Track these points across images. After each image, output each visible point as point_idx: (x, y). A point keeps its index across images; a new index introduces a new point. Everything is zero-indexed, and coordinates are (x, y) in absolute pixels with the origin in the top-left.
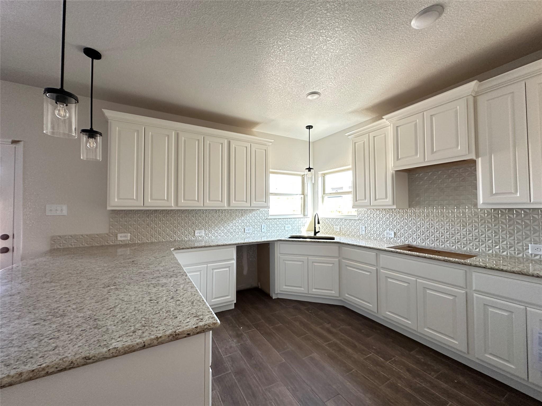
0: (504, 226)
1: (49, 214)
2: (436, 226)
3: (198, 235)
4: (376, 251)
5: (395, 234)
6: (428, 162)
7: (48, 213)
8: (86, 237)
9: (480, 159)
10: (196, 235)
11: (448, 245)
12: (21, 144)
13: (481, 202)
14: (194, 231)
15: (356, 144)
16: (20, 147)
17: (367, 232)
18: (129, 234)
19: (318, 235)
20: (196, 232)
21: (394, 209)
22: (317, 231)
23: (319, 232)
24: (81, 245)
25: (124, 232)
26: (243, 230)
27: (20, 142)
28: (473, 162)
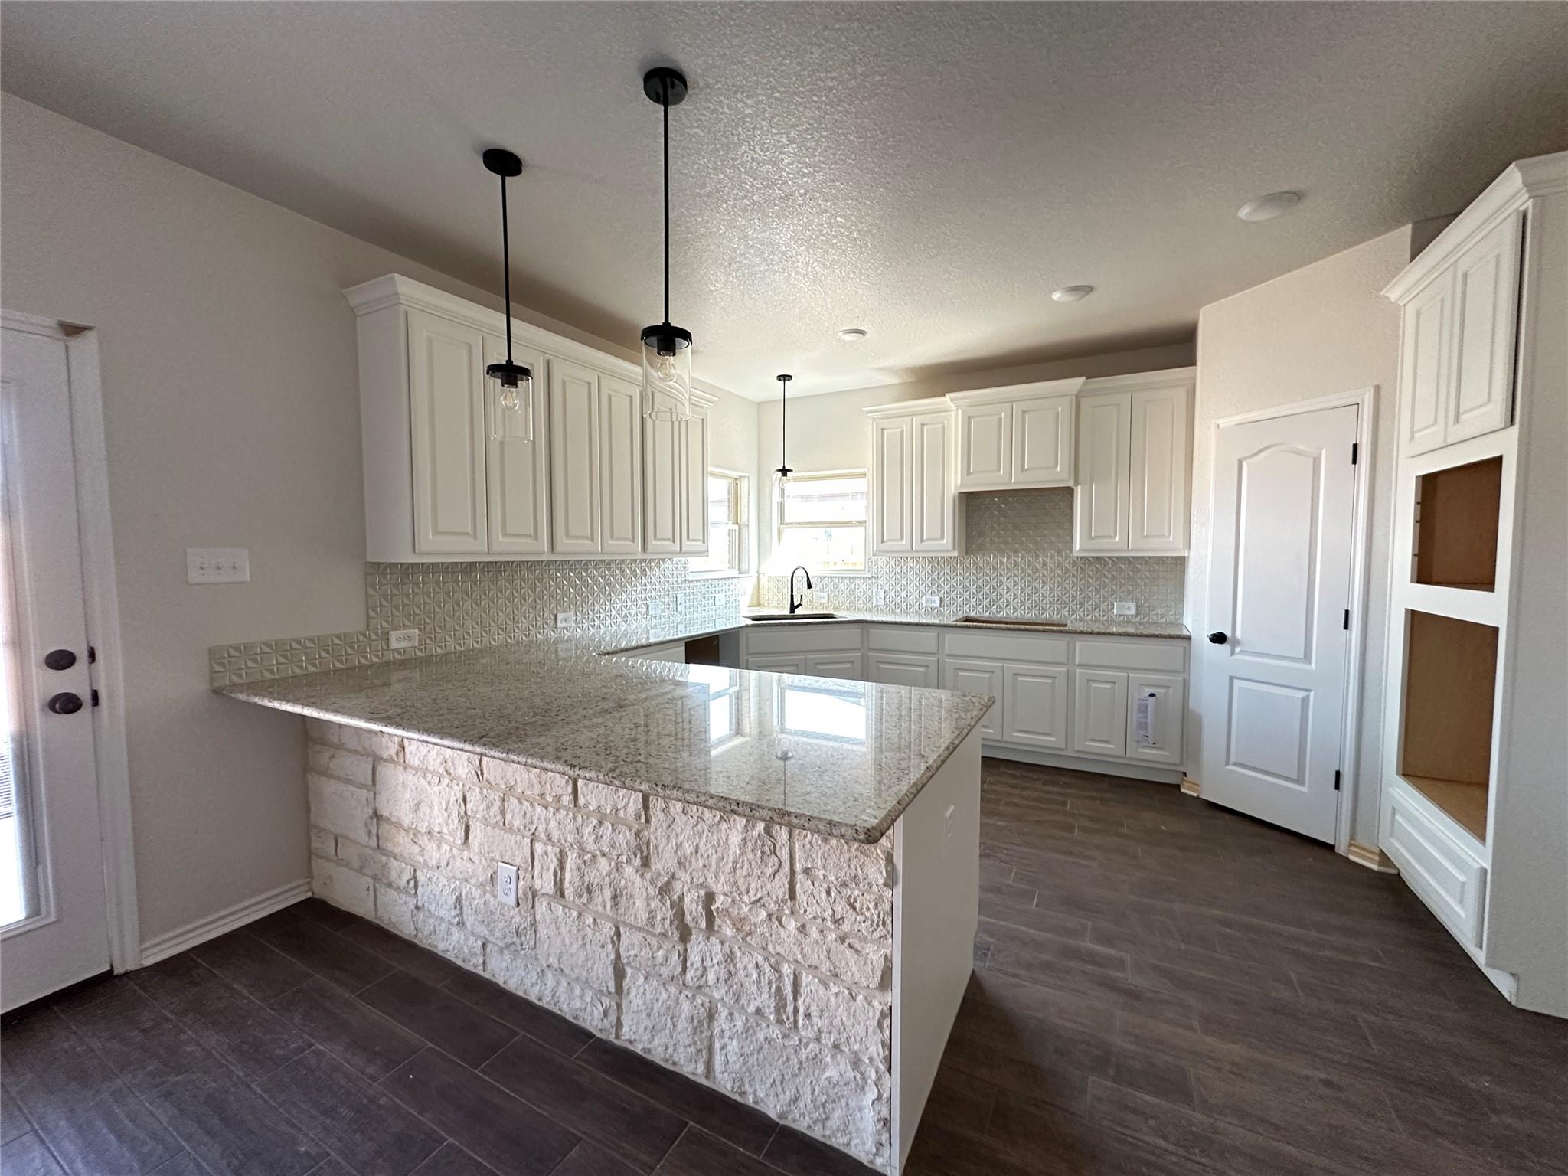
0: (1091, 581)
1: (198, 580)
2: (1007, 583)
3: (564, 625)
4: (939, 630)
5: (941, 600)
6: (1016, 483)
7: (195, 576)
8: (309, 644)
9: (1079, 487)
10: (559, 625)
11: (1022, 612)
12: (91, 338)
13: (1078, 548)
14: (556, 616)
15: (885, 432)
16: (87, 347)
17: (887, 601)
18: (417, 631)
19: (798, 612)
20: (560, 617)
21: (954, 557)
22: (796, 604)
23: (800, 605)
24: (298, 671)
25: (405, 627)
26: (645, 609)
27: (87, 331)
28: (1069, 492)
